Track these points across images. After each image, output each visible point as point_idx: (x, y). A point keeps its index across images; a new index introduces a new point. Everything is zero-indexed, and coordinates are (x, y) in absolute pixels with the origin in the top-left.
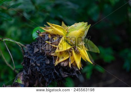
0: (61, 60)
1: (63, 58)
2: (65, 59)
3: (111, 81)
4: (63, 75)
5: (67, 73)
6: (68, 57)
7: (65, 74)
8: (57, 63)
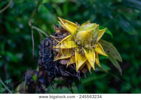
1: (65, 56)
4: (62, 73)
5: (68, 72)
8: (56, 59)
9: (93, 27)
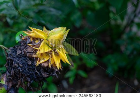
0: (42, 61)
1: (44, 59)
2: (46, 60)
3: (95, 87)
4: (44, 75)
5: (47, 73)
6: (48, 59)
7: (46, 74)
8: (38, 64)
9: (62, 30)
